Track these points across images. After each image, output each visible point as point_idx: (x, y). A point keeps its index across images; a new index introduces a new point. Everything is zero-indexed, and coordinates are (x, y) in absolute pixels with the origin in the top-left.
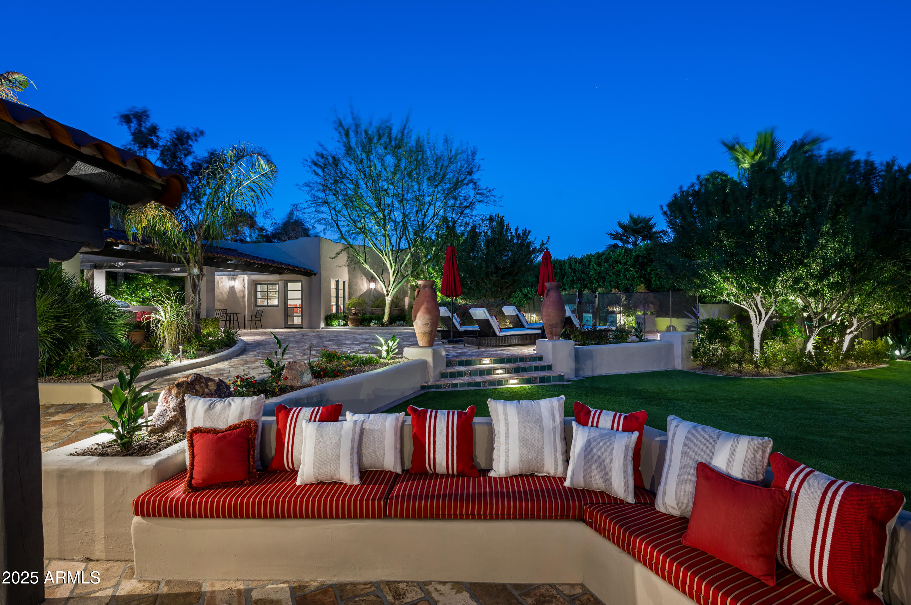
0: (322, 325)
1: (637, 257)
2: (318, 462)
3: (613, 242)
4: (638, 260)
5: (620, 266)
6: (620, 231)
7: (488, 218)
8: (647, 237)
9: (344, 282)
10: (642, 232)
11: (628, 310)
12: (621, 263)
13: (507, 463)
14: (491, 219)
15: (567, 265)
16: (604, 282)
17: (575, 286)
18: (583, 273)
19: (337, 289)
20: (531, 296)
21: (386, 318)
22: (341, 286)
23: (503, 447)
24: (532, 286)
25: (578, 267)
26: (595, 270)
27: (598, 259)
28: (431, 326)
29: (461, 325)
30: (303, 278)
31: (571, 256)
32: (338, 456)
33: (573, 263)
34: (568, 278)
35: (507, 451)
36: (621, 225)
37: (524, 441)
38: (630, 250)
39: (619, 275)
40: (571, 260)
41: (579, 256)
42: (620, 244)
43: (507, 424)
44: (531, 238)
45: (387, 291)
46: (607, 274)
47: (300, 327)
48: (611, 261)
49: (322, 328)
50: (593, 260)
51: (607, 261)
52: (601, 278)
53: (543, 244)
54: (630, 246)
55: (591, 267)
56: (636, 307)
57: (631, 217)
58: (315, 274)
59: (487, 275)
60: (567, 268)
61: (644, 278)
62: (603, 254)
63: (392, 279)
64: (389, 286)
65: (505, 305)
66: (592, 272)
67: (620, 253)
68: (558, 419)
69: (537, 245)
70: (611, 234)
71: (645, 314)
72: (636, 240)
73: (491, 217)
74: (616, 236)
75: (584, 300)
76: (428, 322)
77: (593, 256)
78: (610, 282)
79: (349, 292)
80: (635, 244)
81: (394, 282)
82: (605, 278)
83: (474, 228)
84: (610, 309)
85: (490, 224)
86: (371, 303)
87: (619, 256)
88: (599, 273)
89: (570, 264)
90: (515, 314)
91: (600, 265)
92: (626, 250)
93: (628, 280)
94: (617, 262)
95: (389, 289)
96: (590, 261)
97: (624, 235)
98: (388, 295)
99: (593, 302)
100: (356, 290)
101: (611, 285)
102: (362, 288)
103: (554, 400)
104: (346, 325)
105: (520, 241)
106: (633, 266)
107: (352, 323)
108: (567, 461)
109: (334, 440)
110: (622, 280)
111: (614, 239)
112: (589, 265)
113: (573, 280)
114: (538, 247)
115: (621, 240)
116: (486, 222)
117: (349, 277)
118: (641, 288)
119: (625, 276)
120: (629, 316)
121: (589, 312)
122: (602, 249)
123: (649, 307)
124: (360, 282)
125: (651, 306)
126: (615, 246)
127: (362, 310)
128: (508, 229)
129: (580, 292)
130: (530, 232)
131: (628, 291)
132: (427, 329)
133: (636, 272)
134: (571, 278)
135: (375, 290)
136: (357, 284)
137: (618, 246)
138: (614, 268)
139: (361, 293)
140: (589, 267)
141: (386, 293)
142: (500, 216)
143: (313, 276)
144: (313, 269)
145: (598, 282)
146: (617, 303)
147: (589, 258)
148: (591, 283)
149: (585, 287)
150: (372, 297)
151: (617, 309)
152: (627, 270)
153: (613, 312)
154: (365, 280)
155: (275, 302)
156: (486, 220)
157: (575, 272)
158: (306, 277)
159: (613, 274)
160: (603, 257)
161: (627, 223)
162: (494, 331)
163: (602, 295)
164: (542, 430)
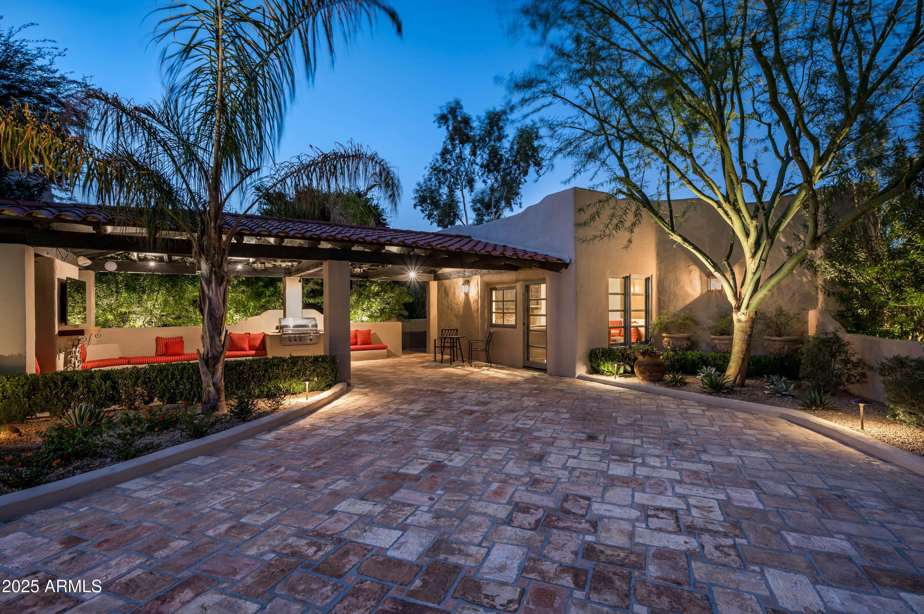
0: (581, 370)
9: (647, 280)
19: (626, 294)
21: (732, 370)
22: (637, 288)
30: (547, 274)
45: (738, 297)
47: (544, 369)
49: (580, 377)
58: (565, 266)
63: (751, 267)
64: (743, 284)
79: (659, 300)
86: (709, 324)
95: (744, 290)
98: (738, 308)
100: (676, 295)
102: (689, 289)
104: (632, 373)
107: (642, 372)
117: (659, 269)
124: (684, 277)
127: (688, 339)
135: (714, 293)
136: (677, 282)
139: (687, 302)
141: (733, 302)
143: (564, 270)
150: (713, 310)
154: (696, 273)
155: (511, 320)
158: (555, 274)
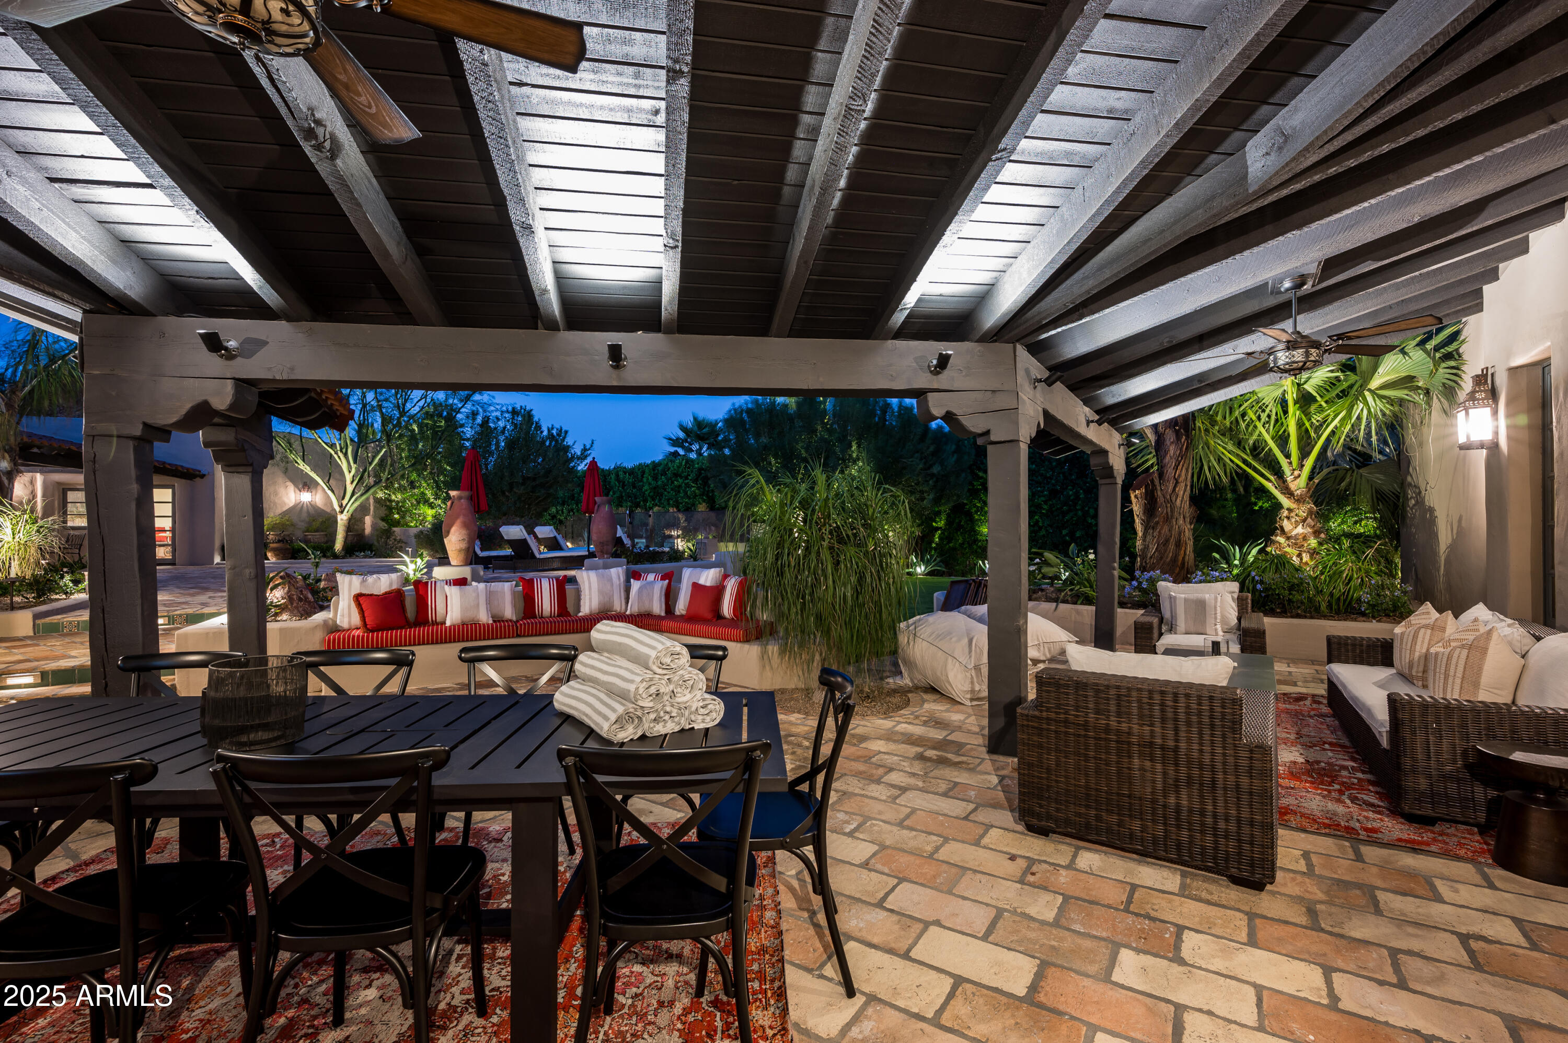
0: (216, 559)
1: (700, 469)
2: (464, 609)
3: (672, 449)
4: (701, 474)
5: (681, 481)
6: (682, 435)
7: (510, 409)
8: (713, 445)
10: (707, 439)
11: (688, 534)
12: (681, 477)
13: (590, 605)
14: (514, 412)
15: (613, 476)
16: (660, 500)
17: (624, 504)
18: (634, 487)
20: (562, 518)
21: (338, 546)
23: (587, 597)
24: (563, 504)
25: (629, 479)
26: (650, 484)
27: (654, 470)
28: (469, 542)
29: (482, 550)
30: (177, 482)
31: (619, 463)
32: (478, 605)
33: (621, 473)
34: (614, 493)
35: (590, 599)
36: (683, 428)
37: (601, 592)
38: (692, 461)
39: (679, 492)
40: (618, 470)
41: (629, 465)
42: (681, 452)
43: (590, 583)
44: (569, 441)
45: (341, 506)
46: (665, 490)
47: (172, 563)
48: (669, 474)
49: (217, 564)
50: (647, 471)
51: (664, 473)
52: (657, 494)
53: (585, 449)
54: (693, 456)
55: (645, 480)
56: (696, 530)
57: (695, 419)
58: (203, 476)
59: (511, 486)
60: (613, 480)
61: (708, 496)
62: (659, 464)
63: (350, 489)
64: (343, 498)
65: (537, 525)
66: (646, 487)
67: (681, 464)
68: (622, 579)
69: (577, 450)
70: (670, 439)
71: (706, 538)
72: (701, 448)
73: (514, 408)
74: (675, 442)
75: (636, 522)
76: (465, 537)
77: (648, 466)
78: (668, 500)
80: (699, 453)
81: (353, 494)
82: (662, 495)
83: (486, 421)
84: (667, 533)
85: (513, 419)
86: (303, 525)
87: (678, 467)
88: (655, 488)
89: (617, 475)
90: (552, 536)
91: (655, 478)
92: (689, 462)
93: (689, 498)
94: (676, 475)
95: (344, 502)
96: (643, 472)
97: (686, 441)
98: (342, 512)
99: (646, 524)
100: (275, 504)
101: (669, 504)
102: (286, 500)
103: (620, 569)
105: (553, 443)
106: (695, 481)
107: (276, 555)
108: (627, 603)
109: (474, 595)
110: (682, 498)
111: (674, 445)
112: (642, 476)
113: (622, 497)
114: (579, 453)
115: (683, 447)
116: (507, 415)
118: (702, 507)
119: (686, 493)
120: (688, 541)
121: (641, 537)
122: (658, 457)
123: (710, 530)
124: (282, 491)
125: (713, 528)
126: (675, 454)
127: (289, 535)
128: (538, 427)
129: (631, 512)
130: (566, 432)
131: (689, 510)
132: (464, 545)
133: (698, 488)
134: (618, 494)
135: (312, 505)
136: (276, 494)
137: (679, 455)
138: (672, 482)
139: (285, 509)
140: (641, 481)
141: (338, 509)
142: (528, 408)
143: (198, 479)
144: (199, 468)
145: (653, 500)
146: (674, 525)
147: (642, 468)
148: (645, 501)
149: (637, 505)
150: (304, 515)
151: (674, 533)
152: (688, 485)
153: (671, 537)
154: (291, 488)
156: (507, 411)
157: (623, 486)
158: (183, 481)
159: (672, 489)
160: (660, 468)
161: (690, 425)
162: (532, 553)
163: (658, 515)
164: (612, 585)
